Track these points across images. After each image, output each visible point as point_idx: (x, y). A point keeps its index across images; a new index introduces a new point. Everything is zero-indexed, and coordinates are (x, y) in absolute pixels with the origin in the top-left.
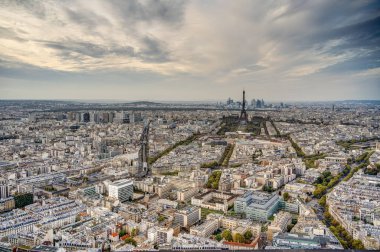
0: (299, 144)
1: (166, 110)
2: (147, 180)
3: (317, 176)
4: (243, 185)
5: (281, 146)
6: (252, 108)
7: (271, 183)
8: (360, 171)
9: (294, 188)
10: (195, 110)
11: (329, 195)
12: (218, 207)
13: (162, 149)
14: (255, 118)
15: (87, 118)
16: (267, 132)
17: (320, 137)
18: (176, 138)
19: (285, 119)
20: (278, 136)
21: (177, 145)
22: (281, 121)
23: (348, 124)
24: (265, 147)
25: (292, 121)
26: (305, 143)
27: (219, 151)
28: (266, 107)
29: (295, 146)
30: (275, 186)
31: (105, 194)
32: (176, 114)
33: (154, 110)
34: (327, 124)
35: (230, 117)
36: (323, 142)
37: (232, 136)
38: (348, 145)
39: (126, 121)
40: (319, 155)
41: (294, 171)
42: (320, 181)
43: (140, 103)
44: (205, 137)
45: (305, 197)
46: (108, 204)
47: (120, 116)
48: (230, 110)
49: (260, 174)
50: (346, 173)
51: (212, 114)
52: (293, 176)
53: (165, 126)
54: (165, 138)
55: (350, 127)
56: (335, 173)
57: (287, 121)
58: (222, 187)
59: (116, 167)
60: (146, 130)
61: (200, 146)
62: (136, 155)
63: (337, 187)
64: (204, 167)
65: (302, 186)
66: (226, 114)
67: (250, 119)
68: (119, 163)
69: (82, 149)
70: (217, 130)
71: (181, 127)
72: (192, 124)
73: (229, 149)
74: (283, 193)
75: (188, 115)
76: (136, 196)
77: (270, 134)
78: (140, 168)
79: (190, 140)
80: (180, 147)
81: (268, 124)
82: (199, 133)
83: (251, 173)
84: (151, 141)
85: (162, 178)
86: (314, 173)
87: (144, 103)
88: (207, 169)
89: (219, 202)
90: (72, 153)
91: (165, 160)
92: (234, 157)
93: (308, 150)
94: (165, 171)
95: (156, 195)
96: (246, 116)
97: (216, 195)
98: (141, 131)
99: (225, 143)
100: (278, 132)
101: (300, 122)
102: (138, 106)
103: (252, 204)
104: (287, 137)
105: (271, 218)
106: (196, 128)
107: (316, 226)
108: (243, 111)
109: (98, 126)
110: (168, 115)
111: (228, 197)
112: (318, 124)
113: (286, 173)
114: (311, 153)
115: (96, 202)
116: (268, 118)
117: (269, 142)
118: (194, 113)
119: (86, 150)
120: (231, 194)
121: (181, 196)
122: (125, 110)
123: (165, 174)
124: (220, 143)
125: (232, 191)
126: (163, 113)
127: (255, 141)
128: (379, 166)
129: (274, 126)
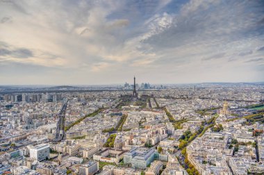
0: (171, 113)
1: (81, 91)
2: (61, 143)
3: (182, 134)
4: (131, 143)
5: (159, 114)
6: (141, 89)
7: (150, 141)
8: (209, 130)
9: (166, 144)
10: (101, 91)
11: (188, 147)
12: (112, 160)
13: (75, 120)
14: (143, 96)
15: (20, 99)
16: (150, 106)
17: (185, 107)
18: (86, 111)
19: (163, 96)
20: (158, 108)
21: (86, 116)
22: (161, 97)
23: (203, 98)
24: (149, 116)
25: (167, 97)
26: (175, 112)
27: (116, 120)
28: (151, 88)
29: (168, 115)
30: (153, 143)
31: (28, 156)
32: (88, 95)
33: (71, 92)
34: (191, 99)
35: (126, 95)
36: (187, 111)
37: (126, 109)
38: (202, 112)
39: (51, 100)
40: (184, 120)
41: (167, 132)
42: (183, 138)
43: (62, 87)
44: (107, 110)
45: (172, 149)
46: (29, 163)
47: (46, 96)
48: (126, 90)
49: (143, 135)
50: (200, 131)
51: (113, 93)
52: (166, 135)
53: (79, 103)
54: (78, 112)
55: (205, 100)
56: (193, 132)
57: (164, 98)
58: (116, 145)
59: (38, 135)
60: (65, 106)
61: (103, 117)
62: (55, 125)
63: (194, 142)
64: (104, 132)
65: (171, 142)
66: (123, 94)
67: (139, 97)
68: (41, 131)
69: (13, 122)
70: (116, 105)
71: (90, 103)
72: (99, 101)
73: (123, 119)
74: (158, 147)
75: (96, 94)
76: (52, 156)
77: (153, 107)
78: (57, 135)
79: (96, 112)
80: (88, 118)
81: (152, 99)
82: (103, 108)
83: (137, 134)
84: (67, 114)
85: (73, 141)
86: (180, 133)
87: (65, 87)
88: (106, 133)
89: (113, 157)
90: (5, 126)
91: (76, 128)
92: (126, 124)
93: (177, 117)
94: (75, 136)
95: (67, 154)
96: (137, 95)
97: (112, 152)
98: (61, 107)
99: (121, 114)
100: (158, 105)
101: (173, 98)
102: (61, 89)
103: (136, 157)
104: (163, 108)
105: (149, 166)
106: (101, 104)
107: (178, 170)
108: (135, 91)
109: (28, 104)
110: (82, 95)
111: (119, 152)
112: (184, 98)
113: (161, 133)
114: (179, 119)
115: (19, 163)
116: (152, 96)
117: (150, 112)
118: (101, 93)
119: (16, 123)
120: (122, 150)
121: (86, 154)
122: (49, 92)
123: (75, 138)
124: (117, 114)
125: (123, 148)
126: (78, 94)
127: (142, 111)
128: (221, 126)
129: (155, 101)
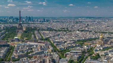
0: (55, 44)
14: (28, 28)
16: (35, 37)
17: (67, 39)
20: (42, 40)
22: (45, 30)
23: (82, 31)
24: (35, 46)
25: (50, 30)
26: (59, 43)
34: (71, 31)
40: (67, 49)
41: (53, 61)
55: (83, 32)
57: (47, 30)
67: (24, 29)
73: (10, 50)
77: (37, 38)
81: (36, 32)
96: (22, 27)
99: (8, 46)
100: (42, 37)
101: (55, 30)
104: (47, 39)
108: (20, 24)
112: (65, 31)
124: (4, 46)
127: (28, 43)
128: (98, 55)
129: (39, 33)
